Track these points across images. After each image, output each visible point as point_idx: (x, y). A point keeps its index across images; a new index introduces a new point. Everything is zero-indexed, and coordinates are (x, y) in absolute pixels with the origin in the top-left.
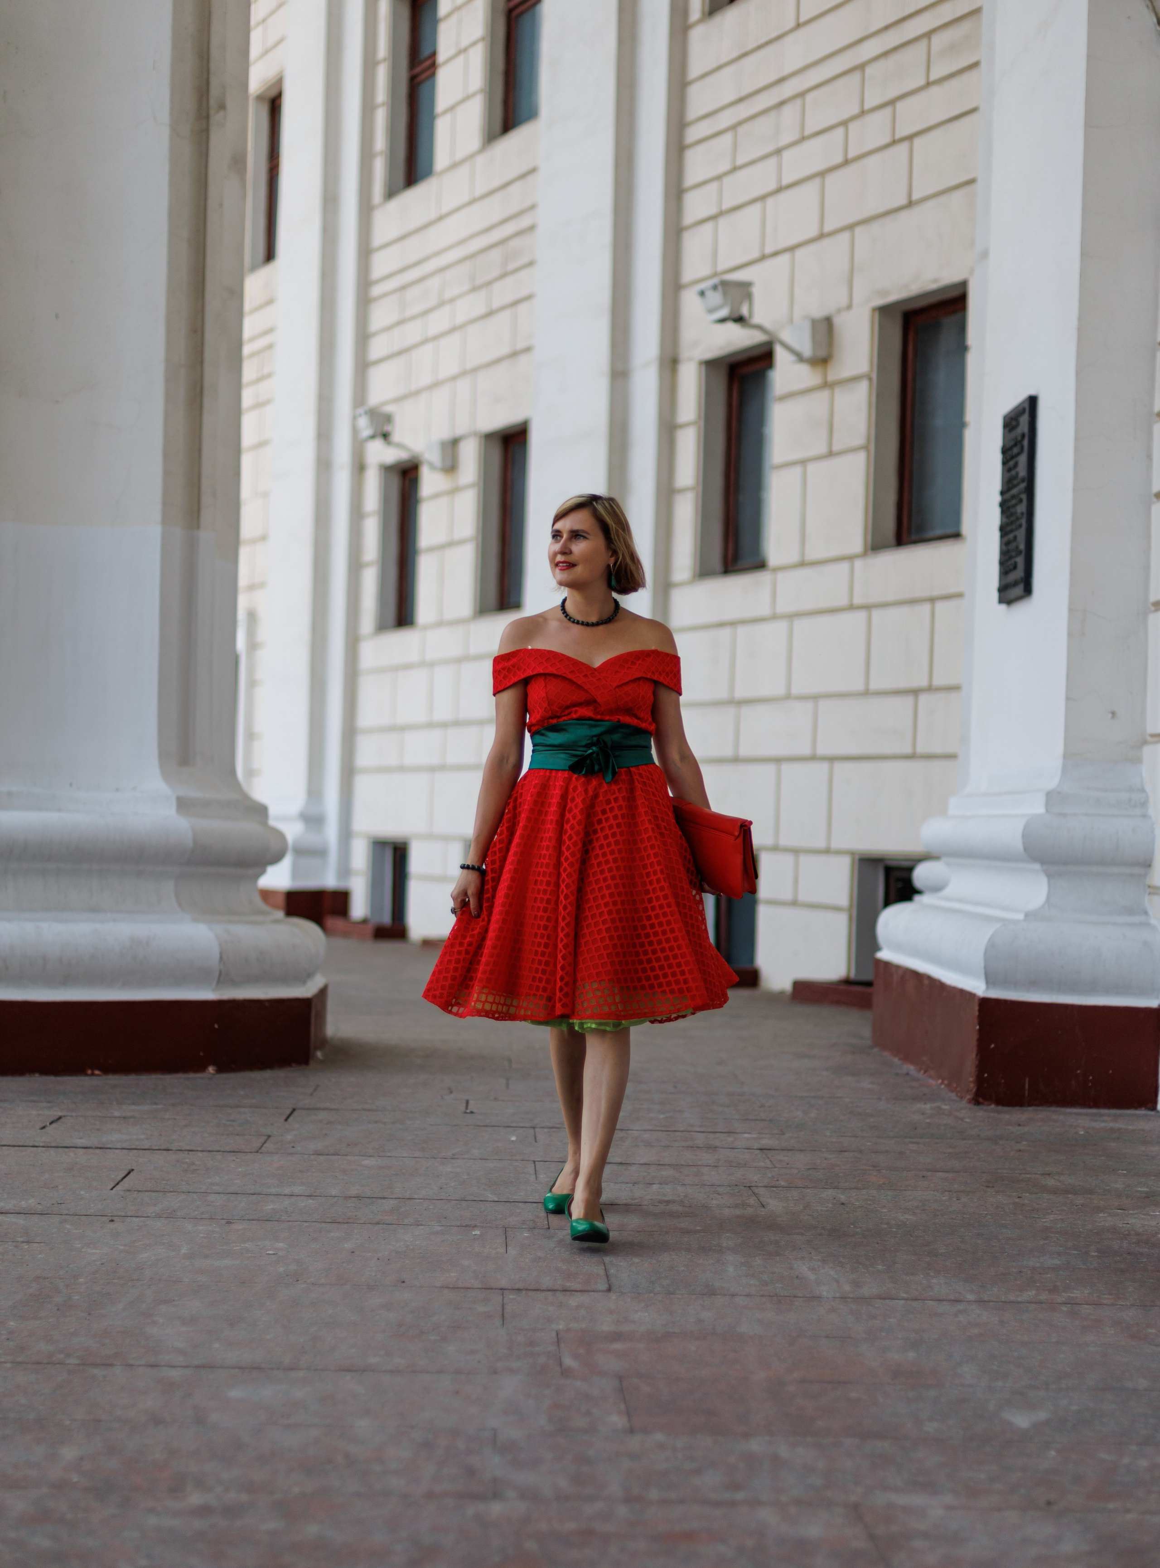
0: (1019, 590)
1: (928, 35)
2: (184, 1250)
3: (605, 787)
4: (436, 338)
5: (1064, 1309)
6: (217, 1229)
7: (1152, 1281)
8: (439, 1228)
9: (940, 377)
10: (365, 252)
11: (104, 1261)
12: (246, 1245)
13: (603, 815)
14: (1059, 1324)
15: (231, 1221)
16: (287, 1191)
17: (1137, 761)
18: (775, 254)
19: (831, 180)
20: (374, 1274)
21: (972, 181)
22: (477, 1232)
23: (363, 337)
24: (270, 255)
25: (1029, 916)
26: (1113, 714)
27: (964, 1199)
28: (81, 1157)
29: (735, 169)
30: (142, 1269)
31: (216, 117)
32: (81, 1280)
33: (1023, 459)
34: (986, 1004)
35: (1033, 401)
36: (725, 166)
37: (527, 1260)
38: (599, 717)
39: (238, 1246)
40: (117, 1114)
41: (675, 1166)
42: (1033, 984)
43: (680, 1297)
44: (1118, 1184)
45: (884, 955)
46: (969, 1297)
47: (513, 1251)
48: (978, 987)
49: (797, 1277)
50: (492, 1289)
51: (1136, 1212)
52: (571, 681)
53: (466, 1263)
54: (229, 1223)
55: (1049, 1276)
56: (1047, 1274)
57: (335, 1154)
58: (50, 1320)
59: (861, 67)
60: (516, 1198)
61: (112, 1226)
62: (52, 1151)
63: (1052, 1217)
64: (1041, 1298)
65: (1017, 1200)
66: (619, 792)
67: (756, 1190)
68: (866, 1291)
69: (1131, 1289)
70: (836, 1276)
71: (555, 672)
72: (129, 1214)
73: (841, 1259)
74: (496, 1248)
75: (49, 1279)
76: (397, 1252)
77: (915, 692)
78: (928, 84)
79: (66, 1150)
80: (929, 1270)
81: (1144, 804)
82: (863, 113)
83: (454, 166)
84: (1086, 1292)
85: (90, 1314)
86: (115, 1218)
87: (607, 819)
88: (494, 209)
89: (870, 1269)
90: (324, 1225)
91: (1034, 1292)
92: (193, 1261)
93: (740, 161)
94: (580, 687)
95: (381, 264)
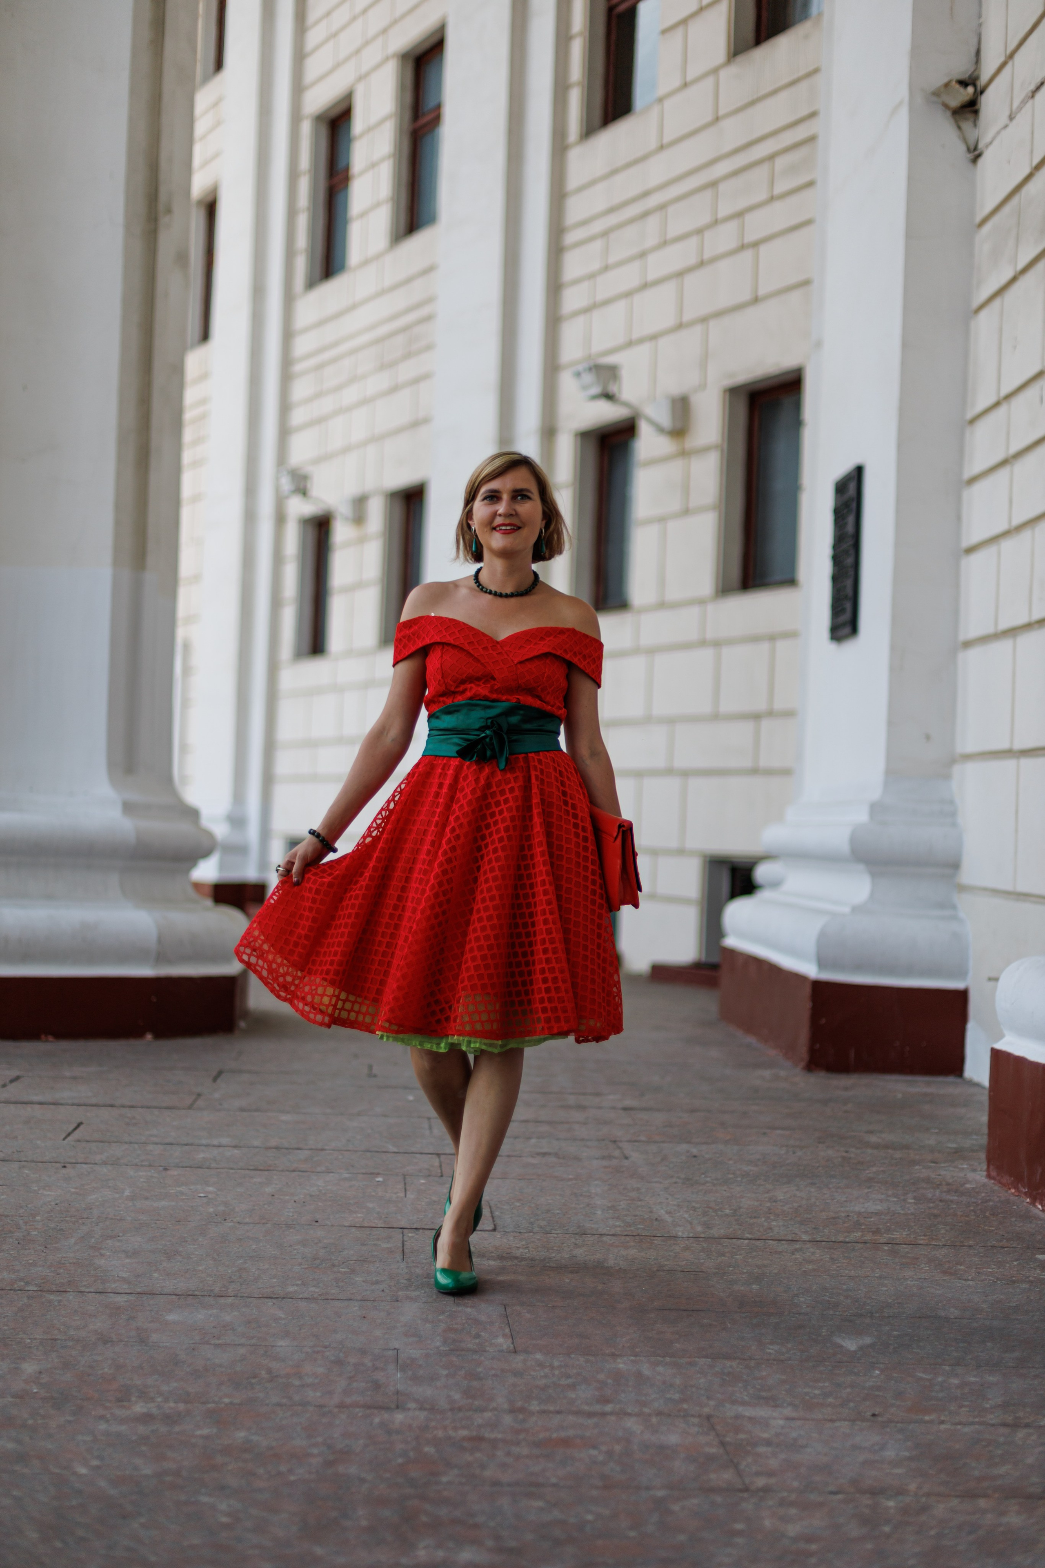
0: (847, 630)
1: (772, 157)
2: (127, 1193)
3: (499, 776)
4: (349, 409)
5: (886, 1248)
6: (155, 1175)
7: (960, 1224)
8: (347, 1175)
9: (780, 448)
10: (288, 335)
11: (58, 1202)
12: (181, 1189)
13: (496, 807)
14: (881, 1261)
15: (168, 1168)
16: (215, 1142)
17: (948, 777)
18: (641, 341)
19: (690, 280)
20: (291, 1215)
21: (806, 283)
22: (380, 1179)
23: (285, 407)
24: (205, 335)
25: (856, 909)
26: (928, 737)
27: (799, 1153)
28: (37, 1111)
29: (606, 268)
30: (90, 1209)
31: (164, 220)
32: (38, 1218)
33: (851, 519)
34: (818, 987)
35: (859, 471)
36: (596, 266)
37: (423, 1203)
38: (495, 696)
39: (173, 1190)
40: (68, 1074)
41: (550, 1123)
42: (858, 968)
43: (555, 1236)
44: (931, 1141)
45: (731, 941)
46: (804, 1237)
47: (411, 1196)
48: (811, 970)
49: (656, 1219)
50: (393, 1228)
51: (946, 1165)
52: (469, 654)
53: (370, 1205)
54: (166, 1169)
55: (872, 1219)
56: (871, 1218)
57: (257, 1110)
58: (12, 1252)
59: (713, 184)
60: (413, 1149)
61: (64, 1171)
62: (12, 1106)
63: (874, 1169)
64: (866, 1238)
65: (845, 1154)
66: (515, 781)
67: (621, 1145)
68: (715, 1232)
69: (943, 1231)
70: (689, 1219)
71: (452, 642)
72: (79, 1161)
73: (694, 1204)
74: (396, 1193)
75: (11, 1217)
76: (311, 1196)
77: (756, 717)
78: (772, 199)
79: (24, 1105)
80: (770, 1214)
81: (953, 814)
82: (716, 222)
83: (366, 262)
84: (905, 1233)
85: (46, 1248)
86: (67, 1165)
87: (501, 812)
88: (399, 300)
89: (719, 1213)
90: (248, 1172)
91: (860, 1234)
92: (135, 1202)
93: (612, 260)
94: (477, 660)
95: (302, 345)
